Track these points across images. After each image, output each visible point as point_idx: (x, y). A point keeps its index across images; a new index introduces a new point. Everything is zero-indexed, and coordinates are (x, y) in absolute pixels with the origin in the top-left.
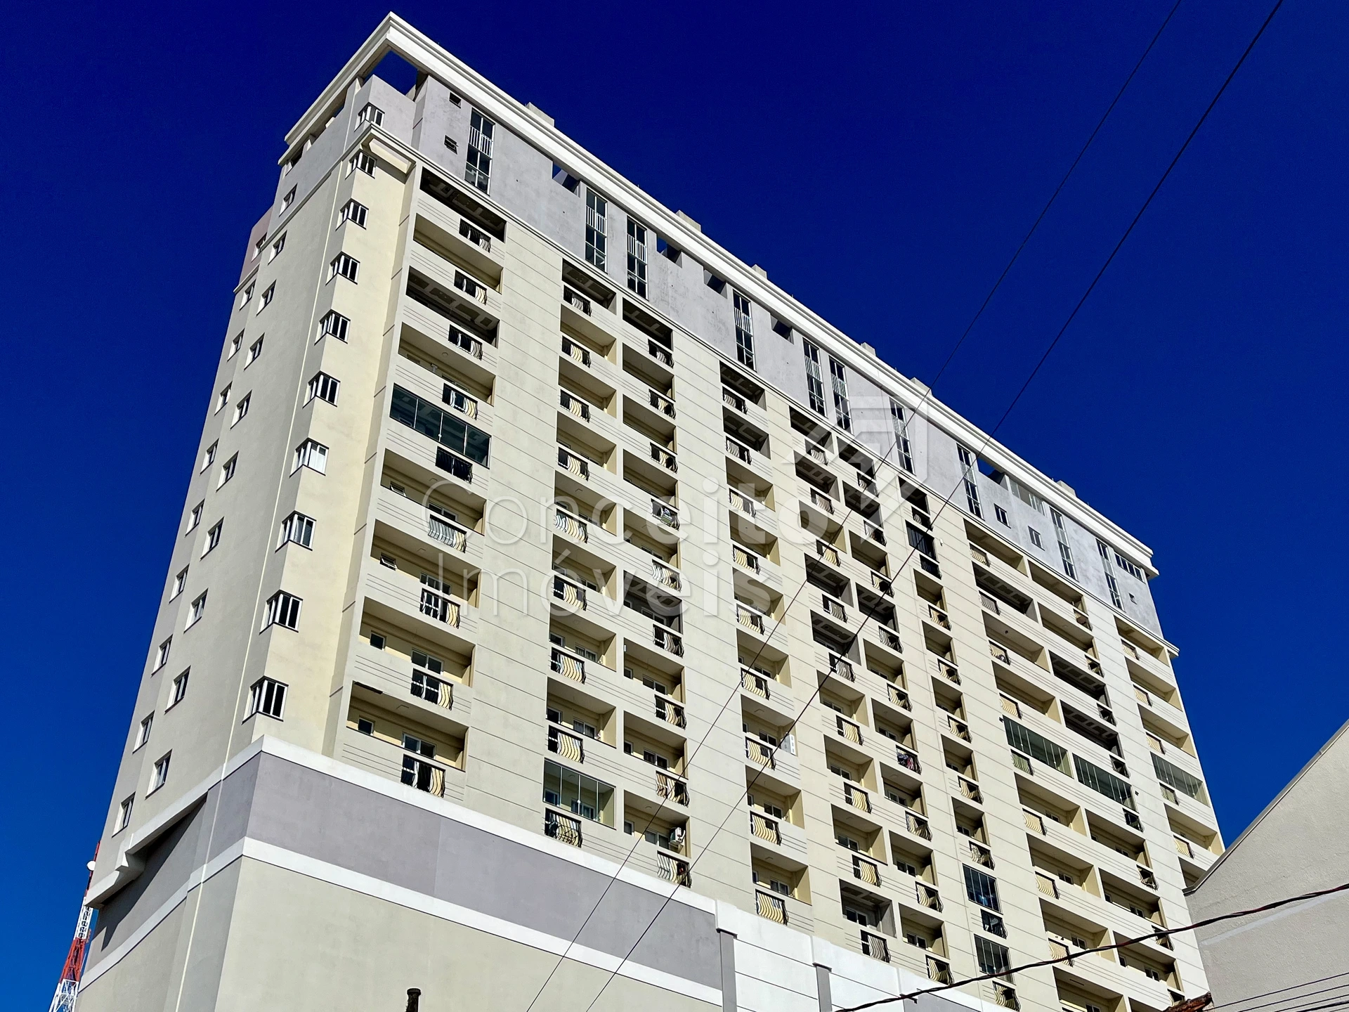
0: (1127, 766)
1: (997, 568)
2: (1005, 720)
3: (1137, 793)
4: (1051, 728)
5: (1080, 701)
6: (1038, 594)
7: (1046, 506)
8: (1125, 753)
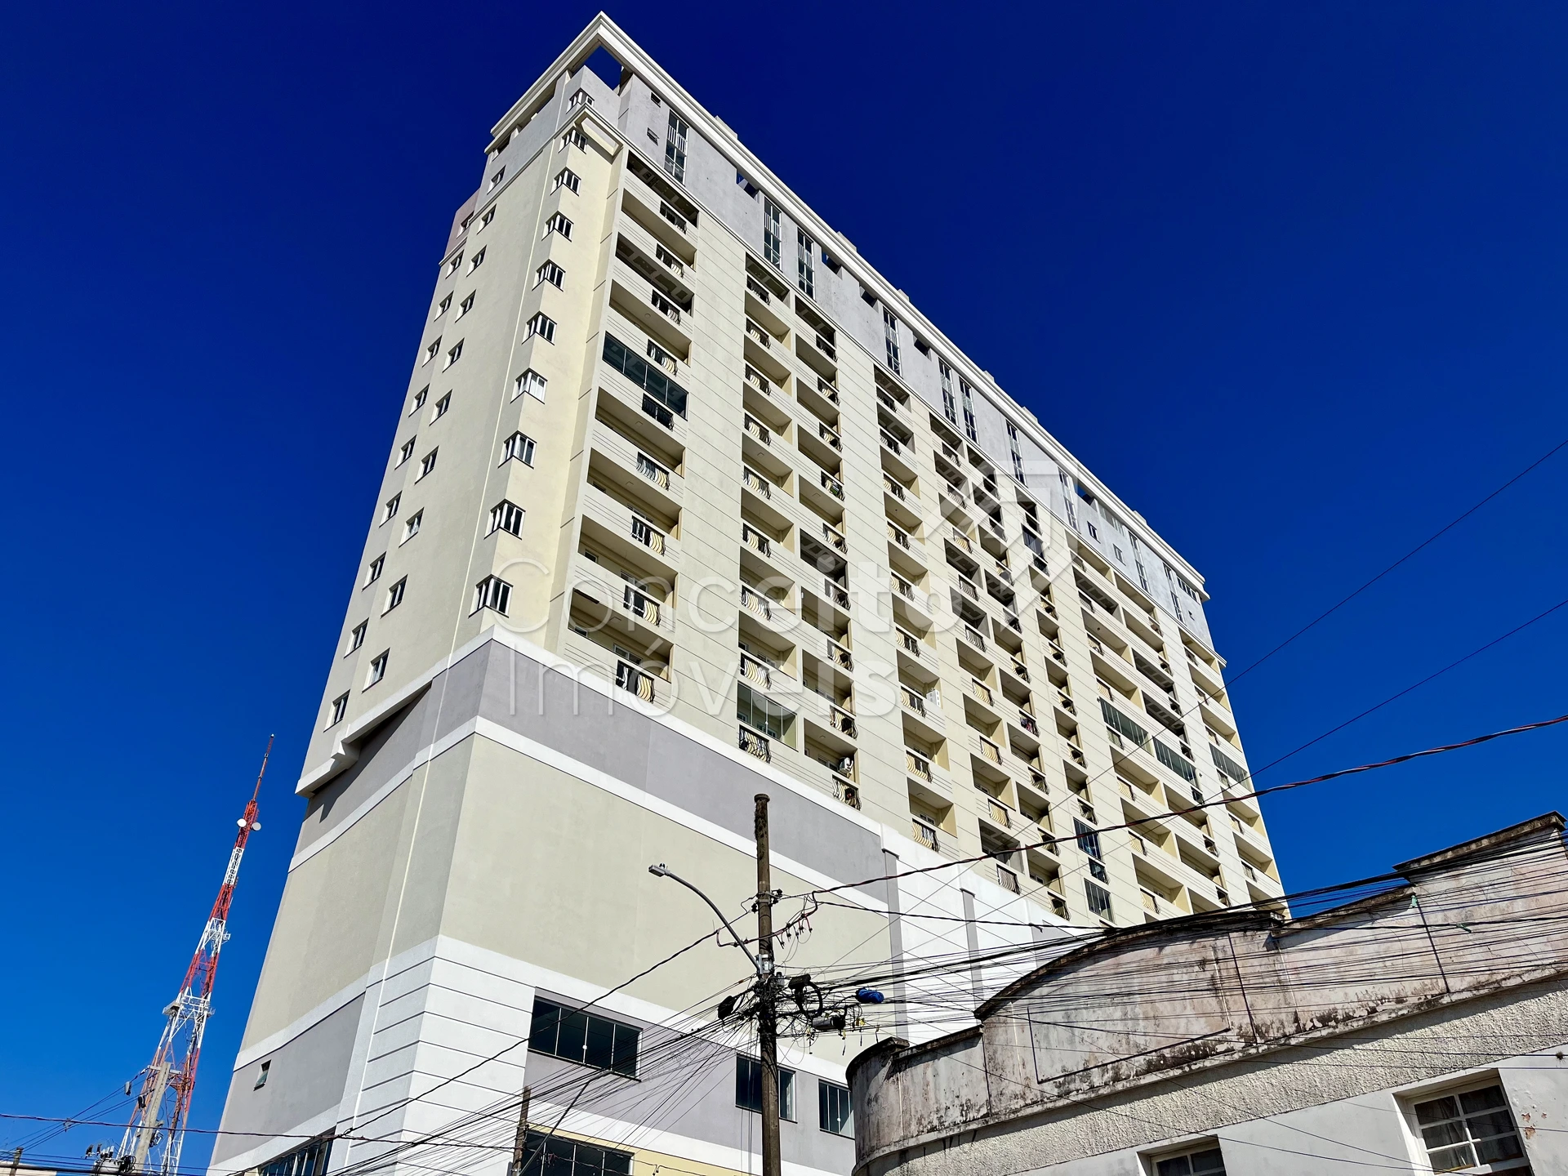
0: (1192, 751)
1: (1091, 575)
2: (1101, 700)
3: (1201, 775)
4: (1134, 710)
5: (1156, 694)
6: (1123, 602)
7: (1126, 530)
8: (1190, 741)
